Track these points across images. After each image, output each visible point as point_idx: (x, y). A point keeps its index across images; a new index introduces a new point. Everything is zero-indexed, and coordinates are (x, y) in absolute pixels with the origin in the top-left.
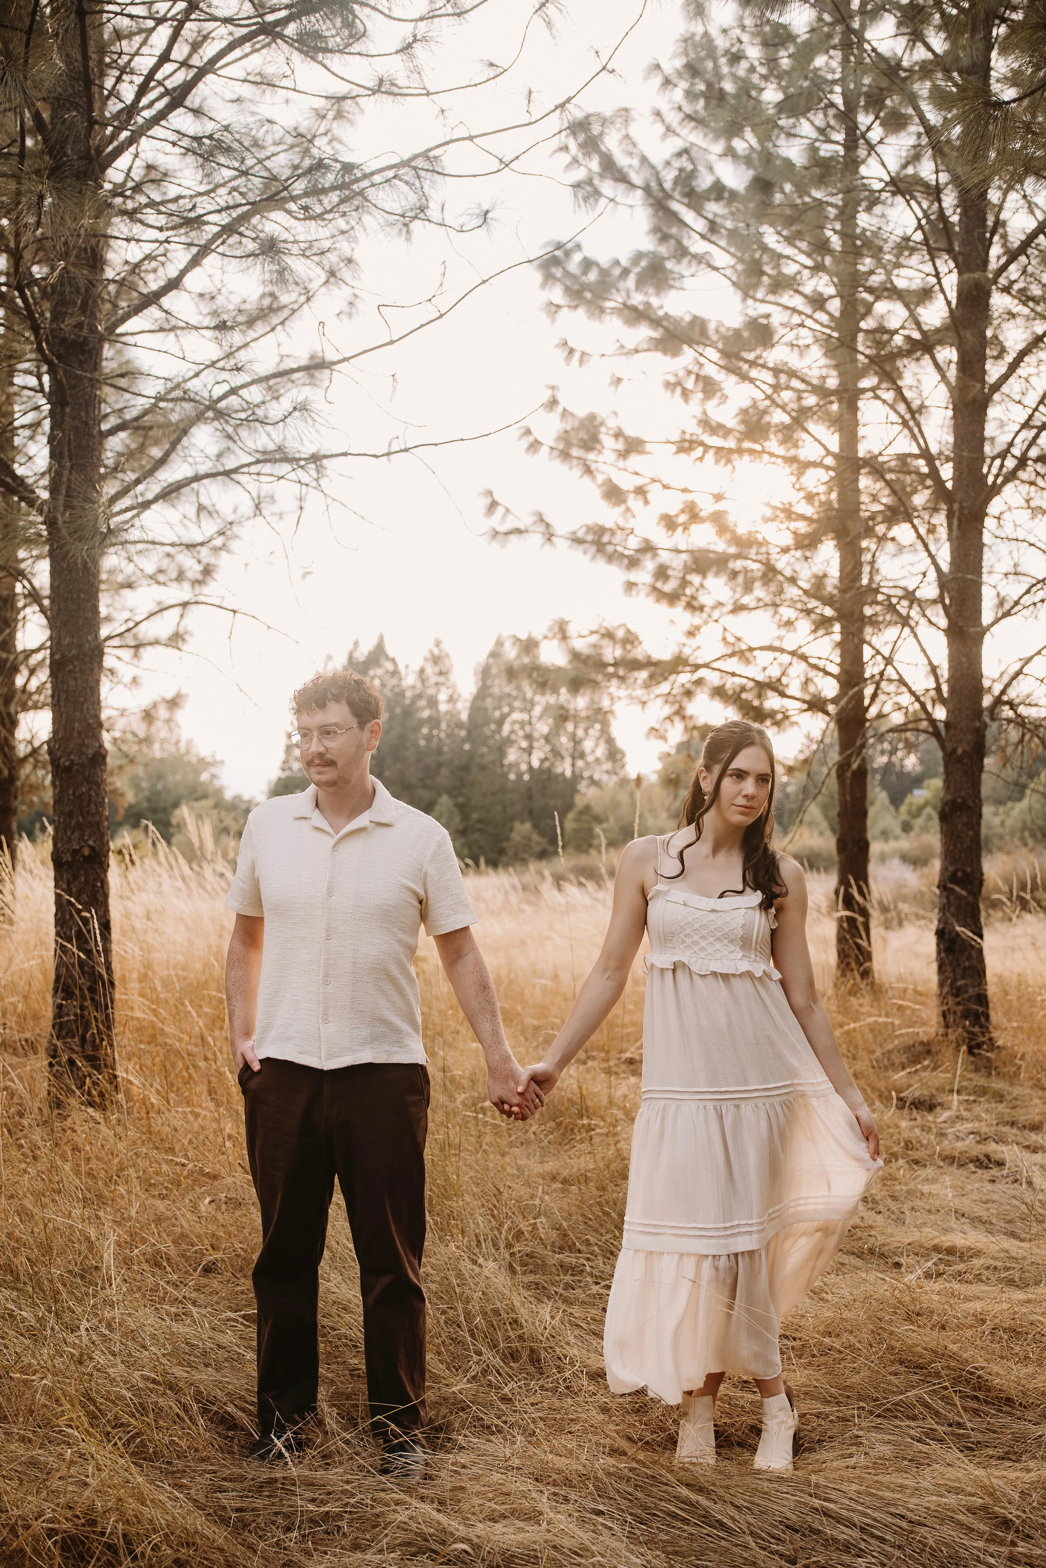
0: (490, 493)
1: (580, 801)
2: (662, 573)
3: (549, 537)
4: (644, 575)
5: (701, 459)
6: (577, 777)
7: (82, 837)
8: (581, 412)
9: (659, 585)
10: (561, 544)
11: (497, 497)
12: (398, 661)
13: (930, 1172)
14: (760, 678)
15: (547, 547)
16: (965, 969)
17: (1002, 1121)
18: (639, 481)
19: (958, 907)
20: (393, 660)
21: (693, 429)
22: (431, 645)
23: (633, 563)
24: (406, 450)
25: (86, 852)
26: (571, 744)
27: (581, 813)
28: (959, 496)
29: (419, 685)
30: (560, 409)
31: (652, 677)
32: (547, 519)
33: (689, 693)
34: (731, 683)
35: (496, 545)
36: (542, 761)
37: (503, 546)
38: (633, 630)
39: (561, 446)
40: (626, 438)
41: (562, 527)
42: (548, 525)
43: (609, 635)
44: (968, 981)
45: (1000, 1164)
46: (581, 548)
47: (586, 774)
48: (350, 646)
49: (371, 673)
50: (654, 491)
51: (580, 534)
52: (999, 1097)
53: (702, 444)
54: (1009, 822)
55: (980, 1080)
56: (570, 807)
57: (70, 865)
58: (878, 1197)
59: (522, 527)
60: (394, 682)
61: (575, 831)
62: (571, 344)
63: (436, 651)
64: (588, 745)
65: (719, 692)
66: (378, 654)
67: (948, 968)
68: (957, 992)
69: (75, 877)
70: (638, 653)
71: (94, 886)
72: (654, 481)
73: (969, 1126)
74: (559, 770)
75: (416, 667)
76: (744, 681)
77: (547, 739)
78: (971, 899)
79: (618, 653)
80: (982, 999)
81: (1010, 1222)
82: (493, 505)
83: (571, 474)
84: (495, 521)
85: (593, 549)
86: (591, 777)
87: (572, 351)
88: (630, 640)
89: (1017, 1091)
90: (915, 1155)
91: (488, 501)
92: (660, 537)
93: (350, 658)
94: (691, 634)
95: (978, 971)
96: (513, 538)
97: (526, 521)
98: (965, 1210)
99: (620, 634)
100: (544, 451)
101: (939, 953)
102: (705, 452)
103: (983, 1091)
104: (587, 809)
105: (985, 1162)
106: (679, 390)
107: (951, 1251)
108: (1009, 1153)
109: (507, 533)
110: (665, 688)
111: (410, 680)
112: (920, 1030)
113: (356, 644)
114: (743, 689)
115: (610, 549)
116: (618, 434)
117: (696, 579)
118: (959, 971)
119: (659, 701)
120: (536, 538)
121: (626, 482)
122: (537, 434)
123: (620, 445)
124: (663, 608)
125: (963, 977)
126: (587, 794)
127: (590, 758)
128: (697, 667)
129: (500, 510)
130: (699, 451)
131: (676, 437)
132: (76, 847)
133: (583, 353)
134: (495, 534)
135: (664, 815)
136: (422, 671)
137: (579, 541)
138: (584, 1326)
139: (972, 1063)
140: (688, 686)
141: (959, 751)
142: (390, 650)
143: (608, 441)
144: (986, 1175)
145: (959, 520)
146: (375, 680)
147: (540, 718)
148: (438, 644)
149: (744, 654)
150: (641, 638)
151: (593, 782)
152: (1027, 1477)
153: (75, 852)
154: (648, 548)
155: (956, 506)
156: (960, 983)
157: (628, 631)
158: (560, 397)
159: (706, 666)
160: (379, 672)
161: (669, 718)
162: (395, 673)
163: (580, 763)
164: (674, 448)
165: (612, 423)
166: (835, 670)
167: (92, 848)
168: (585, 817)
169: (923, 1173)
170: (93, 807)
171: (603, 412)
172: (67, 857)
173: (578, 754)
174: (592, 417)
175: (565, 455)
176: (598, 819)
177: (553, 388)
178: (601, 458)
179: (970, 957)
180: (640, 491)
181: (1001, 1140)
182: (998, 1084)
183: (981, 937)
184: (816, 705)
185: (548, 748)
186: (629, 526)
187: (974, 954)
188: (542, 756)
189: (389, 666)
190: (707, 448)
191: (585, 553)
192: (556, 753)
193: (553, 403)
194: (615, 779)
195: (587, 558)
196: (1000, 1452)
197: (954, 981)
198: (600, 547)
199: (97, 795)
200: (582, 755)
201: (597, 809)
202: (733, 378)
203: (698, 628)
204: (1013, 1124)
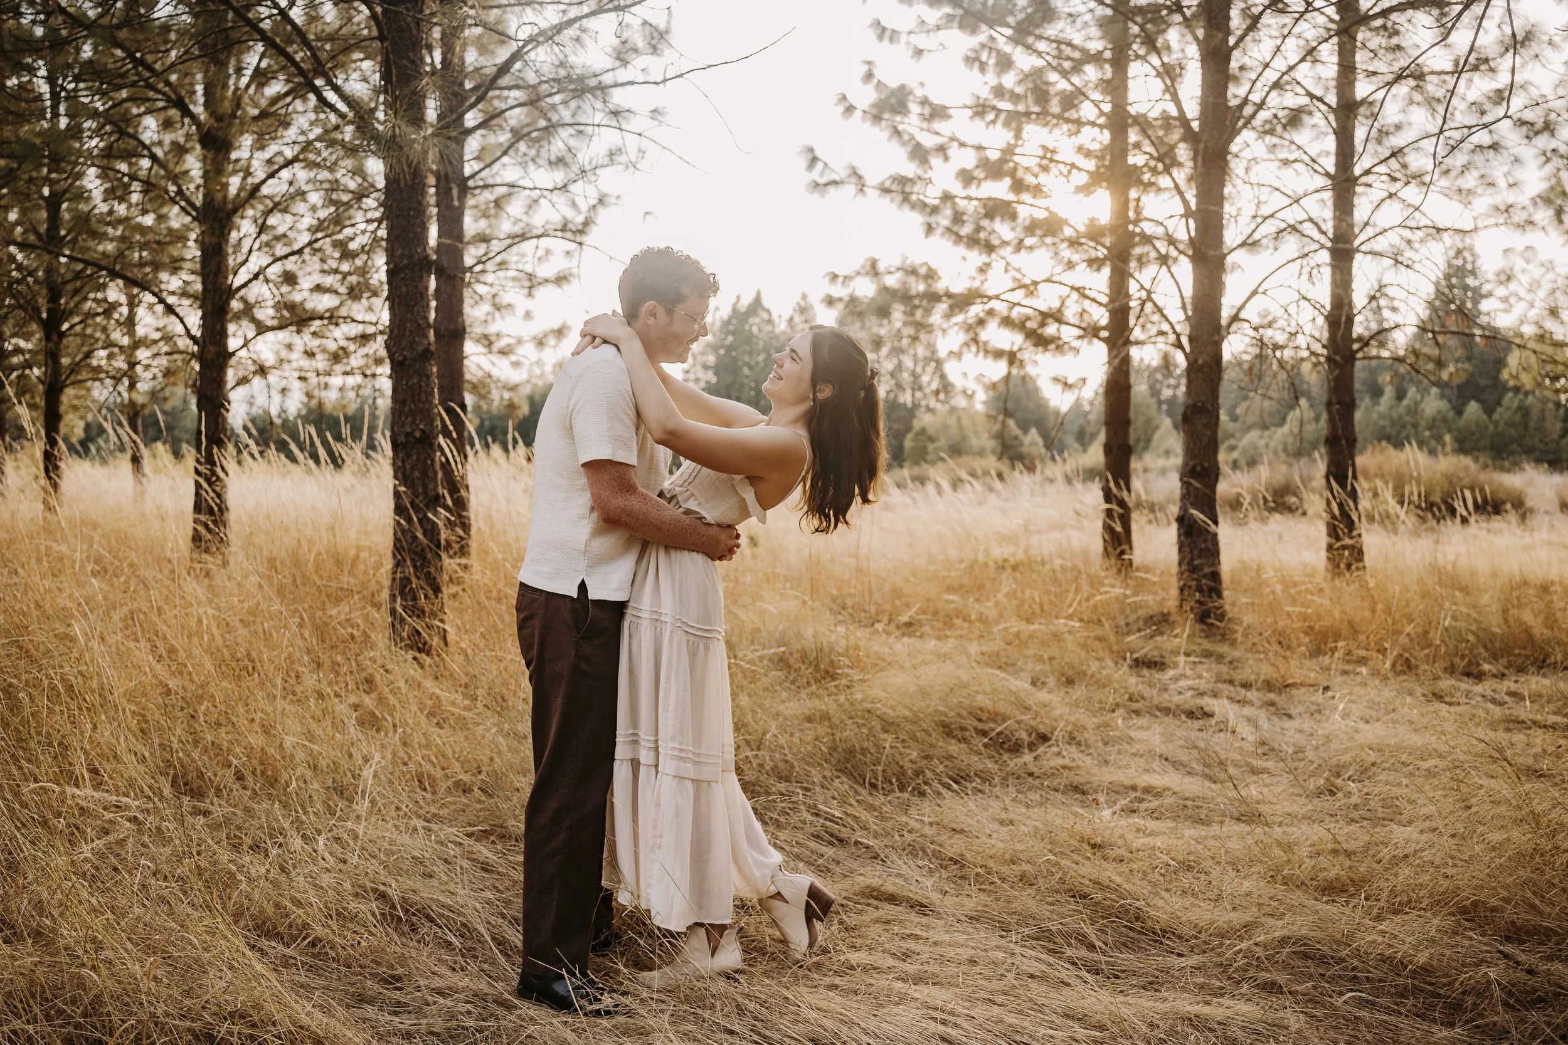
0: (811, 150)
1: (917, 425)
2: (958, 218)
3: (861, 188)
4: (944, 220)
5: (993, 122)
6: (916, 406)
7: (413, 422)
8: (893, 84)
9: (956, 228)
10: (872, 194)
11: (818, 153)
12: (772, 311)
13: (1143, 721)
14: (1044, 308)
15: (860, 197)
16: (1201, 550)
17: (1220, 680)
18: (939, 140)
19: (1196, 497)
20: (768, 311)
21: (985, 93)
22: (798, 298)
23: (935, 210)
24: (681, 76)
25: (418, 434)
26: (911, 379)
27: (918, 434)
28: (1204, 137)
29: (789, 330)
30: (875, 81)
31: (951, 307)
32: (860, 172)
33: (981, 322)
34: (1016, 313)
35: (816, 195)
36: (888, 393)
37: (822, 196)
38: (933, 266)
39: (875, 112)
40: (931, 104)
41: (873, 178)
42: (860, 177)
43: (913, 272)
44: (1204, 561)
45: (1209, 715)
46: (888, 197)
47: (923, 403)
48: (734, 300)
49: (751, 321)
50: (954, 151)
51: (888, 184)
52: (1220, 658)
53: (994, 108)
54: (1272, 444)
55: (1207, 645)
56: (909, 429)
57: (404, 446)
58: (1091, 742)
59: (837, 178)
60: (769, 328)
61: (913, 448)
62: (883, 23)
63: (803, 304)
64: (925, 379)
65: (1007, 322)
66: (757, 304)
67: (1187, 549)
68: (1193, 569)
69: (409, 456)
70: (940, 286)
71: (425, 463)
72: (952, 139)
73: (1190, 683)
74: (901, 400)
75: (786, 317)
76: (1029, 311)
77: (892, 375)
78: (1208, 491)
79: (921, 288)
80: (1216, 576)
81: (1209, 766)
82: (814, 160)
83: (879, 134)
84: (816, 175)
85: (900, 198)
86: (927, 406)
87: (884, 29)
88: (931, 275)
89: (1236, 654)
90: (1136, 706)
91: (810, 156)
92: (956, 188)
93: (734, 310)
94: (982, 271)
95: (1212, 551)
96: (832, 189)
97: (841, 173)
98: (1169, 755)
99: (923, 271)
100: (858, 114)
101: (1179, 536)
102: (997, 116)
103: (1208, 654)
104: (923, 431)
105: (1196, 714)
106: (977, 64)
107: (1147, 790)
108: (1220, 707)
109: (826, 185)
110: (959, 318)
111: (782, 327)
112: (1149, 598)
113: (738, 297)
114: (1028, 318)
115: (914, 197)
116: (924, 102)
117: (985, 223)
118: (1196, 552)
119: (956, 328)
120: (850, 189)
121: (928, 141)
122: (852, 100)
123: (927, 111)
124: (962, 250)
125: (1199, 557)
126: (924, 420)
127: (927, 390)
128: (990, 298)
129: (819, 166)
130: (991, 116)
131: (970, 101)
132: (409, 430)
133: (893, 31)
134: (817, 185)
135: (985, 436)
136: (791, 319)
137: (886, 191)
138: (788, 848)
139: (1203, 631)
140: (982, 315)
141: (1200, 362)
142: (766, 303)
143: (914, 108)
144: (1198, 724)
145: (1204, 158)
146: (754, 325)
147: (887, 357)
148: (804, 297)
149: (1031, 289)
150: (940, 273)
151: (929, 410)
152: (1160, 1006)
153: (408, 435)
154: (947, 197)
155: (1201, 146)
156: (1197, 562)
157: (930, 269)
158: (876, 72)
159: (997, 297)
160: (756, 320)
161: (966, 344)
162: (770, 321)
163: (918, 394)
164: (970, 112)
165: (919, 93)
166: (1104, 300)
167: (422, 431)
168: (922, 438)
169: (1136, 721)
170: (423, 397)
171: (912, 84)
172: (402, 439)
173: (917, 386)
174: (902, 87)
175: (877, 118)
176: (931, 439)
177: (869, 63)
178: (906, 120)
179: (1205, 541)
180: (942, 149)
181: (1215, 695)
182: (1223, 649)
183: (1216, 523)
184: (1091, 331)
185: (892, 382)
186: (926, 176)
187: (1209, 537)
188: (888, 388)
189: (765, 316)
190: (999, 111)
191: (892, 201)
192: (899, 386)
193: (869, 76)
194: (947, 407)
195: (894, 206)
196: (1144, 980)
197: (1192, 560)
198: (906, 198)
199: (427, 385)
200: (920, 388)
201: (931, 431)
202: (1020, 48)
203: (988, 265)
204: (1231, 682)
